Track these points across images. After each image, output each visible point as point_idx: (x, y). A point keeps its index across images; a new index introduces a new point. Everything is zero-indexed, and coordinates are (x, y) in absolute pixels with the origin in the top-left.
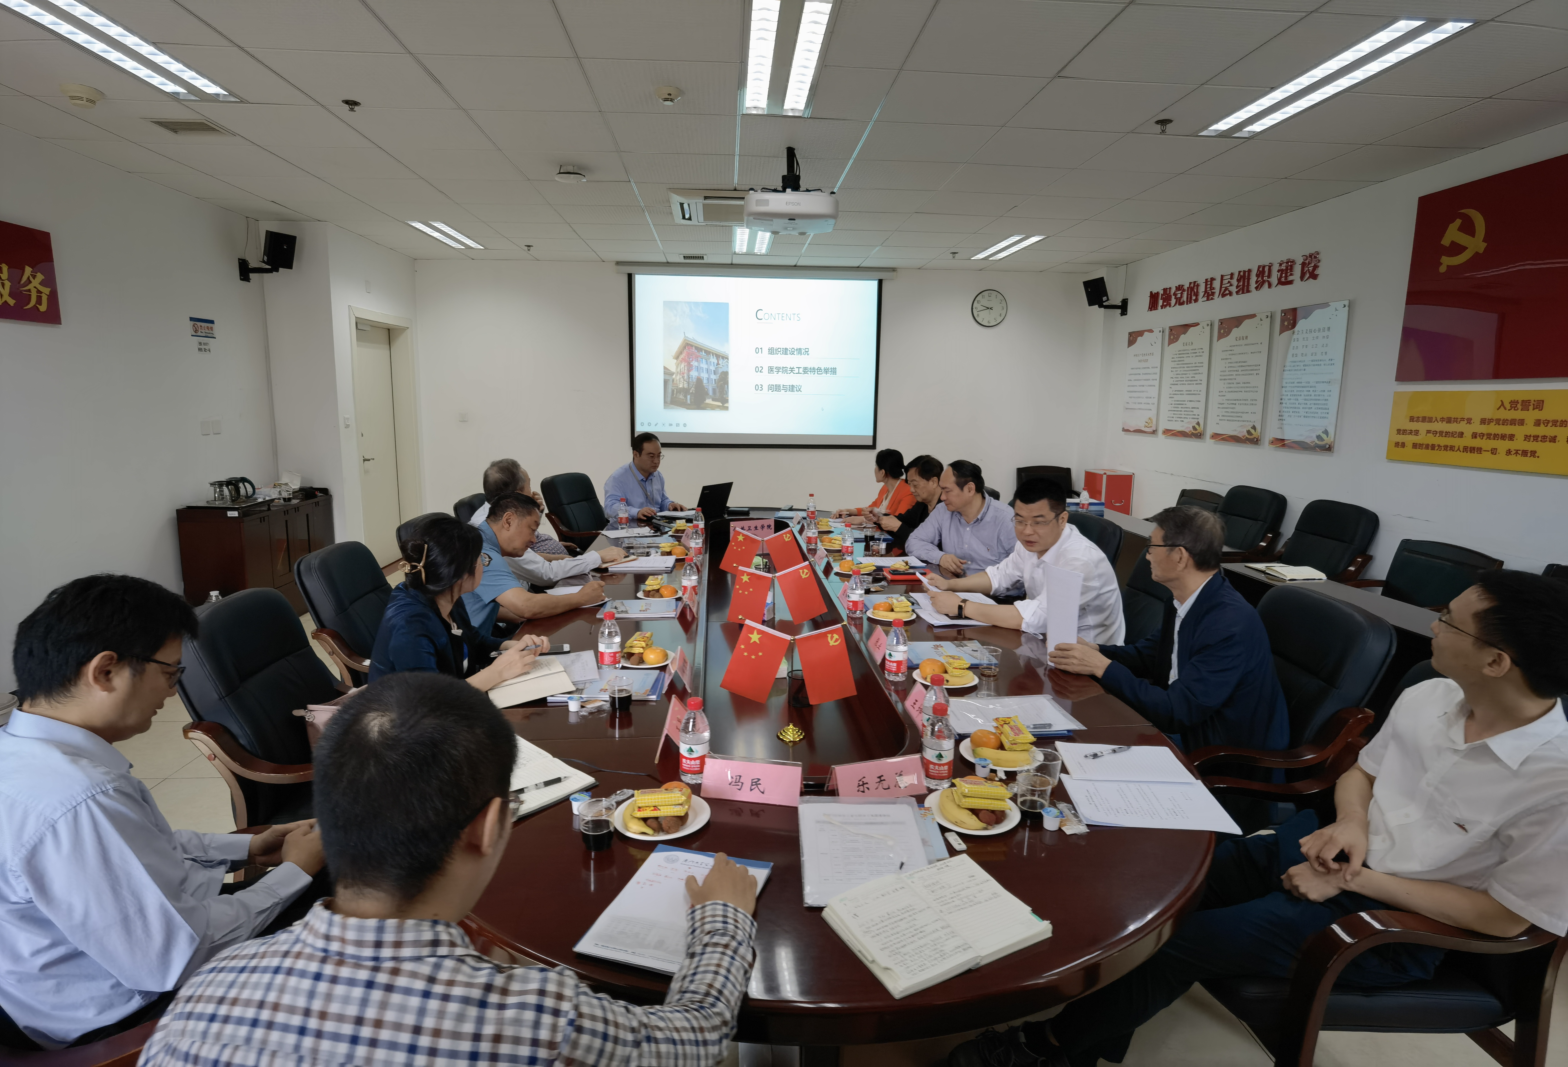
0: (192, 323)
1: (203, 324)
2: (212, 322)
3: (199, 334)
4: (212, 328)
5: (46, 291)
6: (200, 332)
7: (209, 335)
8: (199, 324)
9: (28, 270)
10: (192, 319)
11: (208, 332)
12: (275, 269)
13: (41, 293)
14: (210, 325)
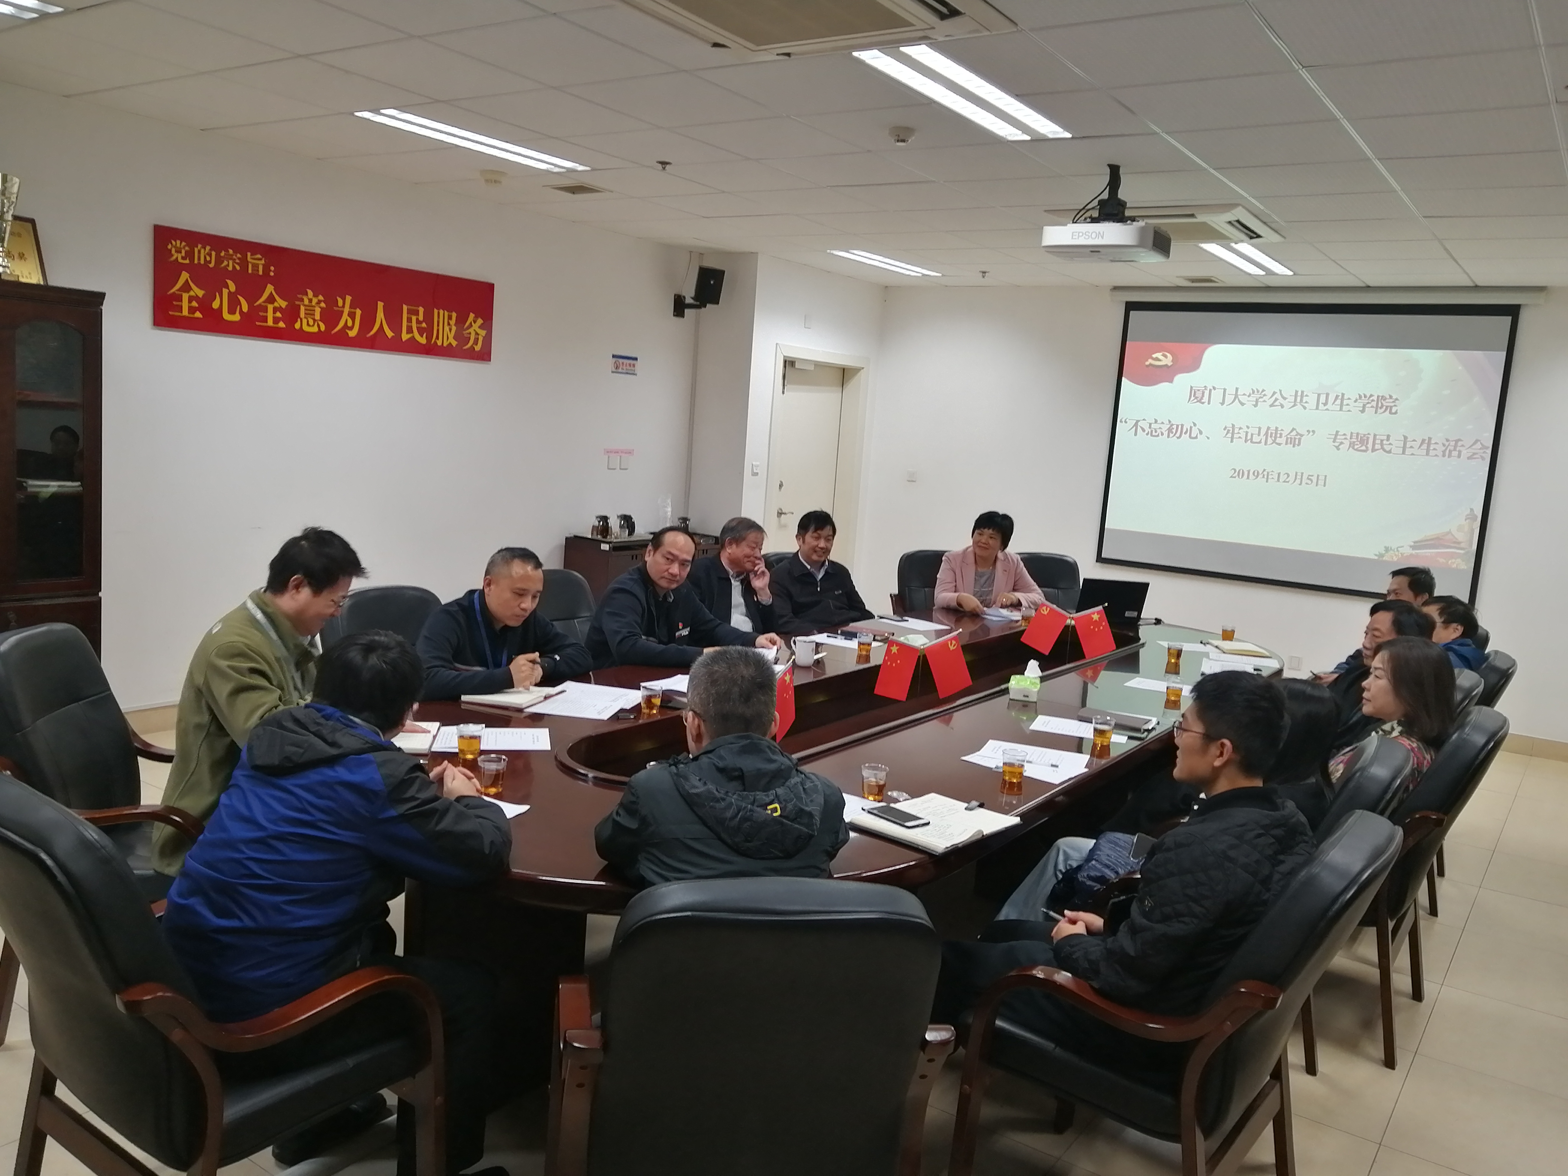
0: (614, 360)
1: (625, 361)
2: (636, 359)
3: (620, 370)
4: (634, 366)
5: (483, 333)
6: (620, 369)
7: (631, 372)
8: (621, 361)
9: (472, 316)
10: (614, 356)
11: (630, 368)
12: (702, 305)
13: (478, 334)
14: (632, 362)
